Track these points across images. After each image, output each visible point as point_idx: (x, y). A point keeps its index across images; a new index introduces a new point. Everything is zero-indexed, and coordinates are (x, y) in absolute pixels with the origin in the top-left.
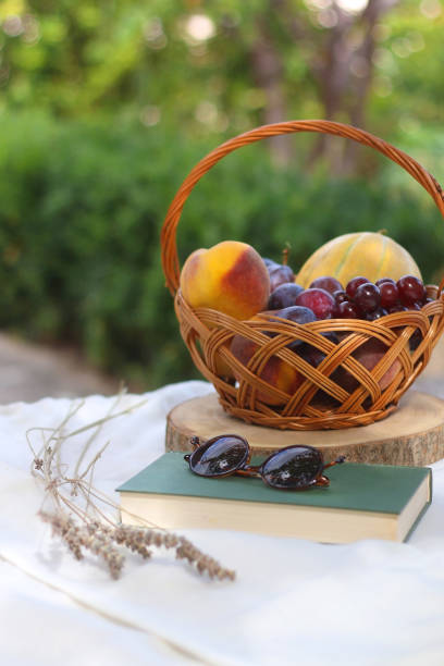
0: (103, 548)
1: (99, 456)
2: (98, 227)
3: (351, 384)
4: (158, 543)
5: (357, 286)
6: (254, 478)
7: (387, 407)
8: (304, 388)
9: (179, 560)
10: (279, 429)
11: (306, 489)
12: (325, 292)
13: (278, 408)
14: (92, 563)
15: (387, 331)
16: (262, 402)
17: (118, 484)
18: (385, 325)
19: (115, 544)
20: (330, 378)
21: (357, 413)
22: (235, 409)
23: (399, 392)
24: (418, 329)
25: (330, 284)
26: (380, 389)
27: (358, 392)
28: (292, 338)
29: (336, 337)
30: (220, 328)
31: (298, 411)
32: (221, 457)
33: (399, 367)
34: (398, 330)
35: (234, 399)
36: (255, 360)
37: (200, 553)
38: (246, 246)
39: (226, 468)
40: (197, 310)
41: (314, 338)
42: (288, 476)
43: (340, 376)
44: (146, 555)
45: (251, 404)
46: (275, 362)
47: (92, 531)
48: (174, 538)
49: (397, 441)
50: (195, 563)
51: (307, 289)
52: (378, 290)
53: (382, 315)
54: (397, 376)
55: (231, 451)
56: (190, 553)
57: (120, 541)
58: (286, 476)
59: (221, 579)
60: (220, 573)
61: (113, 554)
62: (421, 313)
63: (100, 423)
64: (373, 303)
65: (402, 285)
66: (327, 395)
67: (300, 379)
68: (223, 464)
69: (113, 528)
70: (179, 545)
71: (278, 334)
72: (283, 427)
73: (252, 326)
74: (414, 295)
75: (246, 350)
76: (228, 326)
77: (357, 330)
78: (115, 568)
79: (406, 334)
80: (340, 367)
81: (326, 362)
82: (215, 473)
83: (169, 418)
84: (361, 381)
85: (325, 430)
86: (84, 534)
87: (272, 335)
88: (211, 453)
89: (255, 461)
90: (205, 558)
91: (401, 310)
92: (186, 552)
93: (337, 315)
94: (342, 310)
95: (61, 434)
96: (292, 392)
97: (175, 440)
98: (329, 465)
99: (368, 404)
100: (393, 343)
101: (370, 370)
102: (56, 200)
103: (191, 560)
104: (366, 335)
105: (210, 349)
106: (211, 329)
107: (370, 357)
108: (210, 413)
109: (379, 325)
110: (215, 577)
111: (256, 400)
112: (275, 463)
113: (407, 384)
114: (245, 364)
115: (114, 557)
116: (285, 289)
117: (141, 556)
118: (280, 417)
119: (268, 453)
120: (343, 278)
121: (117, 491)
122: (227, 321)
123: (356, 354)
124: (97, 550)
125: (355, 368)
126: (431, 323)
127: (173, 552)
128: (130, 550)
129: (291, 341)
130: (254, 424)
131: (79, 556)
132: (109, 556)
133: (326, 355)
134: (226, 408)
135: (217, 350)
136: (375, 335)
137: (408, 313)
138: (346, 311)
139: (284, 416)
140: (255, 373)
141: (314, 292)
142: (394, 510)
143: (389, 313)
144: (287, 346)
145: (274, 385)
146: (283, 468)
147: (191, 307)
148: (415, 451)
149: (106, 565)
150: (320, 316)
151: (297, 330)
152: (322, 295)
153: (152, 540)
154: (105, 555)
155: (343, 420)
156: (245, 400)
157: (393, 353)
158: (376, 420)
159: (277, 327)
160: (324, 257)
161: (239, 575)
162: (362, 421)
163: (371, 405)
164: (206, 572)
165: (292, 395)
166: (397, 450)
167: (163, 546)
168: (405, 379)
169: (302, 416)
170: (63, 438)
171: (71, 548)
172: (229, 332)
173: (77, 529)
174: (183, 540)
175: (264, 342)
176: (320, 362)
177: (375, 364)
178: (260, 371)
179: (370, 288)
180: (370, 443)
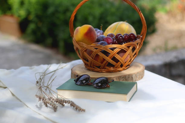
0: (52, 104)
1: (53, 80)
2: (62, 17)
3: (117, 61)
4: (66, 103)
5: (118, 36)
6: (91, 85)
7: (127, 66)
8: (105, 62)
9: (71, 107)
10: (99, 72)
11: (104, 88)
12: (110, 38)
13: (99, 67)
14: (50, 108)
15: (126, 48)
16: (94, 66)
17: (57, 87)
18: (125, 46)
19: (55, 103)
20: (111, 59)
21: (119, 68)
22: (88, 67)
23: (130, 63)
24: (134, 47)
25: (112, 35)
26: (124, 62)
27: (119, 63)
28: (101, 49)
29: (113, 49)
30: (83, 47)
31: (104, 68)
32: (84, 80)
33: (129, 56)
34: (129, 47)
35: (88, 65)
36: (93, 55)
37: (76, 105)
38: (90, 26)
39: (85, 83)
40: (78, 42)
41: (107, 49)
42: (100, 85)
43: (114, 59)
44: (63, 105)
45: (92, 66)
46: (97, 56)
47: (49, 99)
48: (69, 101)
49: (129, 75)
50: (75, 108)
51: (106, 37)
52: (123, 37)
53: (125, 43)
54: (129, 59)
55: (86, 78)
56: (73, 105)
57: (57, 102)
58: (100, 84)
59: (81, 111)
60: (81, 110)
61: (55, 105)
62: (135, 43)
63: (55, 71)
64: (122, 40)
65: (130, 35)
66: (111, 64)
67: (104, 60)
68: (84, 82)
69: (55, 99)
70: (71, 103)
71: (98, 48)
72: (100, 72)
73: (91, 46)
74: (133, 38)
75: (90, 53)
76: (85, 46)
77: (118, 47)
78: (55, 109)
79: (131, 48)
80: (114, 57)
81: (110, 55)
82: (82, 84)
83: (72, 70)
84: (119, 60)
85: (111, 72)
86: (47, 100)
87: (96, 49)
88: (81, 79)
89: (92, 81)
90: (77, 106)
91: (130, 42)
92: (73, 104)
93: (113, 43)
94: (114, 42)
95: (45, 74)
96: (102, 63)
97: (73, 75)
98: (110, 82)
99: (122, 66)
100: (127, 50)
101: (122, 57)
102: (51, 10)
103: (74, 107)
104: (120, 49)
105: (81, 53)
106: (81, 47)
107: (122, 54)
108: (82, 68)
109: (124, 46)
110: (80, 111)
111: (93, 65)
112: (97, 81)
113: (132, 60)
114: (90, 56)
115: (55, 106)
116: (100, 37)
117: (62, 106)
118: (99, 69)
119: (96, 79)
120: (115, 33)
121: (56, 89)
122: (85, 45)
123: (118, 53)
124: (51, 104)
125: (118, 57)
126: (137, 45)
127: (69, 105)
128: (59, 104)
129: (101, 50)
130: (93, 71)
131: (47, 106)
132: (53, 106)
133: (110, 54)
134: (86, 67)
135: (83, 52)
136: (123, 48)
137: (131, 43)
138: (115, 42)
139: (101, 69)
140: (92, 58)
141: (107, 38)
142: (126, 93)
143: (127, 43)
144: (101, 52)
145: (97, 61)
146: (99, 83)
147: (76, 42)
148: (134, 77)
149: (53, 108)
150: (109, 44)
151: (103, 48)
152: (109, 38)
153: (64, 102)
154: (53, 105)
155: (116, 70)
156: (90, 65)
157: (128, 53)
158: (124, 70)
159: (98, 47)
160: (111, 28)
161: (86, 110)
162: (120, 70)
163: (123, 66)
164: (78, 110)
165: (102, 64)
166: (129, 77)
167: (67, 103)
168: (131, 59)
169: (105, 69)
170: (45, 75)
171: (45, 104)
172: (86, 48)
173: (46, 99)
174: (72, 102)
175: (94, 50)
176: (109, 55)
177: (123, 56)
178: (94, 58)
179: (121, 36)
180: (122, 76)
